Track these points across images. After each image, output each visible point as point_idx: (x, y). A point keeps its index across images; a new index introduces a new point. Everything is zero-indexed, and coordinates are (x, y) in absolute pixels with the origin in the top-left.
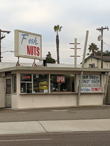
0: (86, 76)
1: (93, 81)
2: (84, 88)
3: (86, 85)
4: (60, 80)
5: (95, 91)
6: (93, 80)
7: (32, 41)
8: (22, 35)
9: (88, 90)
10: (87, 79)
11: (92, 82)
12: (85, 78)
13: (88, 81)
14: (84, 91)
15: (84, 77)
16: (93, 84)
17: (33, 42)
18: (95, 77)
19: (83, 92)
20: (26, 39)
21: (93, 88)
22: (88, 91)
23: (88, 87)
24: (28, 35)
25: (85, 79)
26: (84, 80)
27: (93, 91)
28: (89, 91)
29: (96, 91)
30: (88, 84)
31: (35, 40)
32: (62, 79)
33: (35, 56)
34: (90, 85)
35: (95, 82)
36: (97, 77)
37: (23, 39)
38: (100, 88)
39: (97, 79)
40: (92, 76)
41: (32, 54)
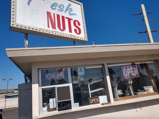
4: (130, 74)
7: (60, 7)
31: (69, 9)
32: (132, 72)
33: (70, 33)
41: (61, 28)
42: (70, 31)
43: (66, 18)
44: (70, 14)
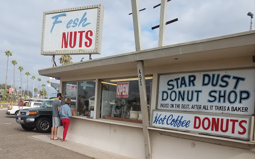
0: (190, 77)
1: (217, 95)
2: (168, 114)
3: (183, 106)
4: (122, 93)
5: (209, 131)
6: (217, 88)
7: (74, 23)
8: (53, 18)
9: (181, 123)
10: (191, 88)
11: (212, 99)
13: (195, 94)
14: (165, 125)
15: (179, 81)
16: (216, 103)
17: (78, 23)
18: (225, 79)
20: (61, 22)
21: (202, 117)
22: (181, 128)
23: (181, 115)
24: (65, 15)
25: (183, 89)
26: (180, 89)
27: (201, 130)
28: (184, 128)
29: (214, 132)
30: (194, 102)
31: (84, 19)
32: (124, 90)
33: (80, 48)
34: (202, 108)
35: (224, 96)
36: (238, 79)
37: (54, 24)
38: (237, 121)
39: (235, 87)
40: (214, 76)
41: (72, 45)
42: (80, 46)
43: (79, 32)
44: (83, 26)
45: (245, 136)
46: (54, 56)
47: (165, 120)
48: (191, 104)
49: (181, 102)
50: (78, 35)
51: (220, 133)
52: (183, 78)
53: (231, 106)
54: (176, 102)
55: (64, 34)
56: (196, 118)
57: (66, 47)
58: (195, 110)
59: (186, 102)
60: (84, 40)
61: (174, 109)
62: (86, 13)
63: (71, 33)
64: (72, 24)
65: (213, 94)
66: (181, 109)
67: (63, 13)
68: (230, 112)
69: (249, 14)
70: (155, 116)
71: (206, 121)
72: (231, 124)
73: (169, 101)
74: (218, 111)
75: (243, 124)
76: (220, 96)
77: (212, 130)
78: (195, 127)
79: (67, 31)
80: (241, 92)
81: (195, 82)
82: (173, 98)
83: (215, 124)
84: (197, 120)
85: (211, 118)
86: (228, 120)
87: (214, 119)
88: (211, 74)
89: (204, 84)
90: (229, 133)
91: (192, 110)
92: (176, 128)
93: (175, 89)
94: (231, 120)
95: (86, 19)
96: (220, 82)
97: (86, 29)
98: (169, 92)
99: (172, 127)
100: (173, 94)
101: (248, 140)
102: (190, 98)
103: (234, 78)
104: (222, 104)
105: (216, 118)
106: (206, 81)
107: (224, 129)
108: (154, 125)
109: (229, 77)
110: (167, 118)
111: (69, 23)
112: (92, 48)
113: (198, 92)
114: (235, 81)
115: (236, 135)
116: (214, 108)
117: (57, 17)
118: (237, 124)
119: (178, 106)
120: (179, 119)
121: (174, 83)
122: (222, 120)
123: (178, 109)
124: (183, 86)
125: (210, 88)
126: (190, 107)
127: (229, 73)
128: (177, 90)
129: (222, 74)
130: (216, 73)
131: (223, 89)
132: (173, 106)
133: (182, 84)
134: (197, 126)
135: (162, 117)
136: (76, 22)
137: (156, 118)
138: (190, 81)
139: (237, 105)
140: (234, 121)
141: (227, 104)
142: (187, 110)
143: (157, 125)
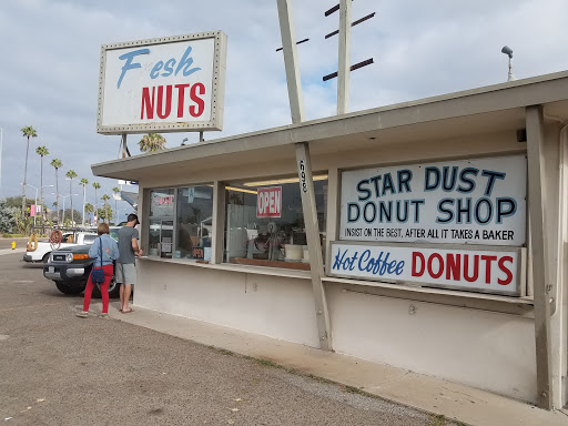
0: (400, 173)
1: (454, 208)
2: (361, 249)
3: (390, 233)
4: (268, 208)
5: (442, 280)
6: (454, 195)
7: (167, 69)
8: (122, 58)
9: (388, 267)
10: (404, 196)
11: (446, 216)
12: (389, 186)
13: (412, 208)
14: (356, 272)
15: (381, 183)
16: (453, 225)
17: (175, 68)
19: (347, 273)
20: (138, 65)
21: (427, 253)
22: (386, 276)
23: (386, 250)
24: (147, 52)
25: (388, 197)
26: (381, 198)
27: (426, 278)
28: (393, 277)
29: (452, 282)
31: (186, 60)
32: (272, 202)
33: (180, 119)
34: (426, 234)
35: (468, 211)
36: (493, 176)
37: (125, 69)
38: (494, 258)
39: (488, 192)
40: (446, 170)
41: (163, 114)
42: (180, 114)
43: (176, 86)
44: (186, 74)
45: (510, 288)
46: (124, 135)
47: (356, 262)
48: (404, 227)
49: (385, 225)
50: (175, 92)
51: (463, 283)
52: (388, 177)
53: (481, 228)
54: (377, 224)
55: (146, 90)
56: (415, 254)
57: (150, 116)
58: (413, 238)
59: (395, 224)
60: (188, 102)
61: (372, 238)
62: (190, 49)
63: (161, 88)
64: (162, 71)
65: (446, 206)
66: (385, 238)
67: (144, 48)
68: (481, 241)
69: (505, 51)
70: (335, 254)
71: (436, 261)
72: (482, 264)
73: (361, 223)
74: (457, 240)
75: (506, 264)
76: (460, 211)
77: (448, 278)
78: (414, 274)
79: (152, 84)
80: (500, 201)
81: (411, 183)
82: (369, 217)
83: (453, 266)
84: (418, 258)
85: (444, 254)
86: (476, 257)
87: (450, 256)
88: (440, 166)
89: (428, 188)
90: (480, 283)
91: (408, 239)
92: (377, 276)
93: (373, 198)
94: (483, 257)
95: (191, 61)
96: (459, 183)
97: (192, 80)
98: (362, 204)
99: (370, 275)
100: (370, 208)
101: (517, 296)
102: (402, 217)
103: (485, 173)
104: (463, 226)
105: (454, 253)
106: (432, 182)
107: (471, 274)
108: (335, 271)
109: (474, 172)
110: (359, 256)
111: (156, 69)
112: (204, 119)
113: (417, 203)
114: (486, 179)
115: (494, 286)
116: (449, 233)
117: (130, 56)
118: (494, 264)
119: (380, 232)
120: (383, 258)
121: (371, 187)
122: (466, 257)
123: (380, 239)
124: (388, 192)
125: (440, 194)
126: (403, 233)
127: (474, 164)
128: (377, 202)
129: (462, 166)
130: (451, 165)
131: (464, 196)
132: (369, 232)
133: (385, 188)
134: (418, 270)
135: (350, 255)
136: (170, 66)
137: (337, 257)
138: (401, 182)
139: (493, 226)
140: (489, 259)
141: (474, 226)
142: (398, 239)
143: (341, 272)
